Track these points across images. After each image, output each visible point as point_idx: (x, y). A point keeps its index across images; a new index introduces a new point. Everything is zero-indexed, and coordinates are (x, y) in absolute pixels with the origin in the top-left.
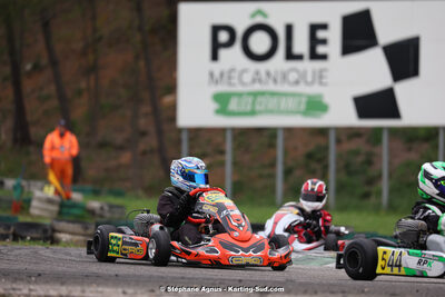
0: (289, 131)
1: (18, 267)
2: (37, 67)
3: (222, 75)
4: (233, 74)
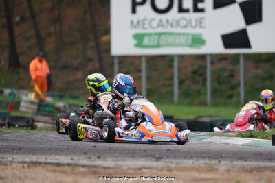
0: (181, 57)
1: (8, 144)
2: (23, 19)
3: (139, 22)
4: (146, 22)
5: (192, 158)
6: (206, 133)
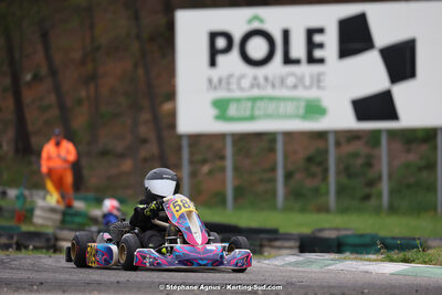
0: (288, 135)
1: (20, 276)
2: (37, 78)
3: (220, 81)
6: (333, 256)
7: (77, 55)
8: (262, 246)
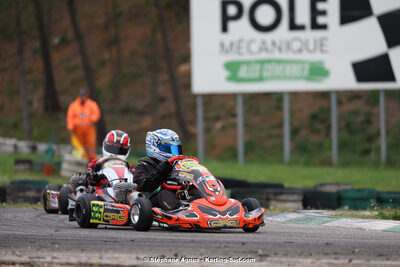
0: (294, 95)
2: (64, 41)
3: (232, 45)
4: (242, 44)
5: (311, 255)
6: (330, 213)
7: (101, 21)
8: (268, 199)
